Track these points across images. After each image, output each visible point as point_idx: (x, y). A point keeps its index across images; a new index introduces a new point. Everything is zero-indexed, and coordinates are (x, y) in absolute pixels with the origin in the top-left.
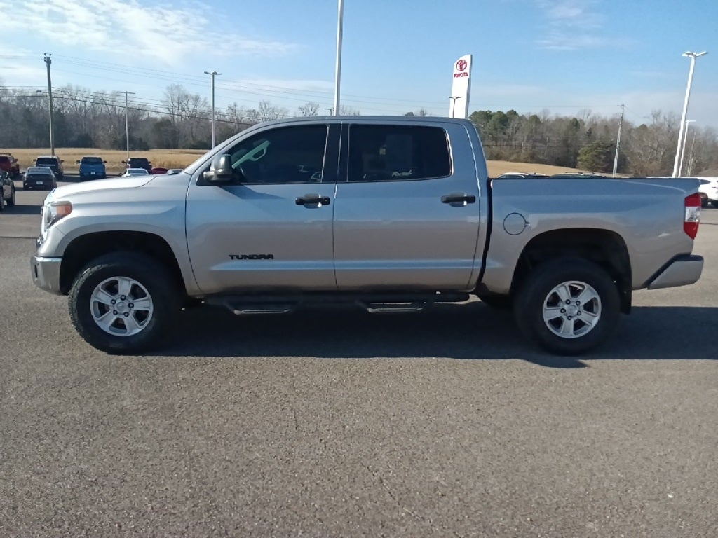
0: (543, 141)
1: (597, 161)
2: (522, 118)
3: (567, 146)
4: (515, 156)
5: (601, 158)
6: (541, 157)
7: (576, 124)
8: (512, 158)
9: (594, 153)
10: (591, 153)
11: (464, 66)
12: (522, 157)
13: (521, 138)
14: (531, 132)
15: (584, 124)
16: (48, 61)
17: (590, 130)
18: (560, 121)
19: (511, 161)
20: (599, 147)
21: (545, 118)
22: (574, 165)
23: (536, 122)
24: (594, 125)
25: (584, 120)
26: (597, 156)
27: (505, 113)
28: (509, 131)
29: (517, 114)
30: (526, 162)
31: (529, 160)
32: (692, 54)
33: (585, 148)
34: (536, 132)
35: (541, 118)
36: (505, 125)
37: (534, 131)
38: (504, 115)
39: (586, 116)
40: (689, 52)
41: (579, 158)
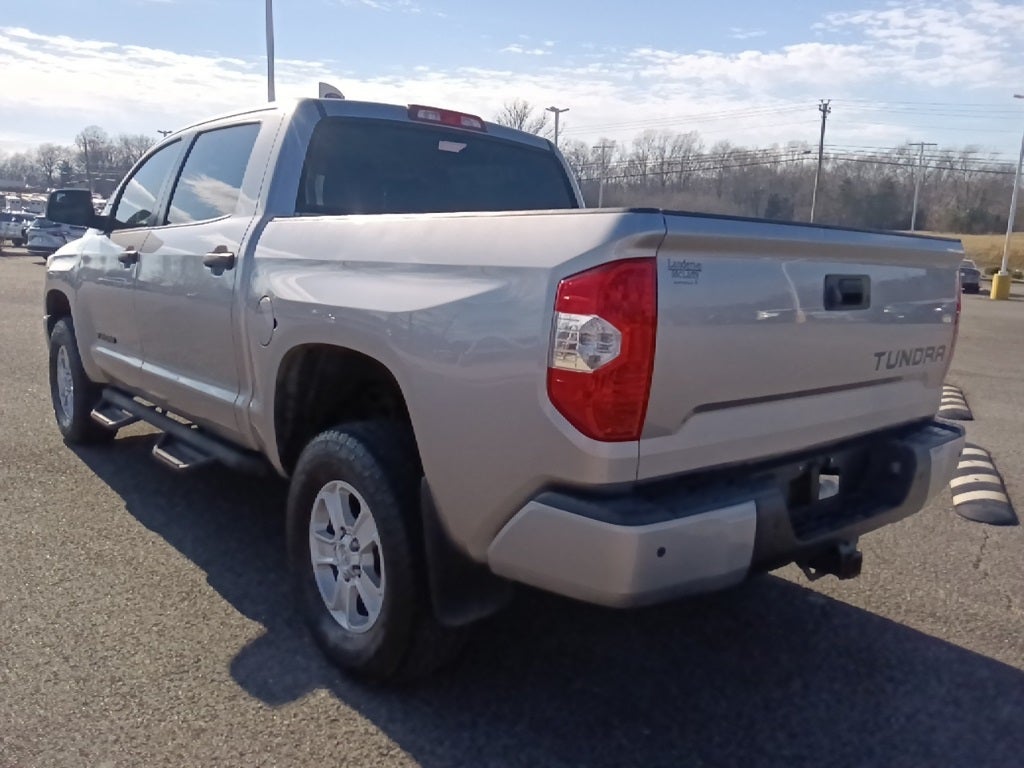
16: (825, 110)
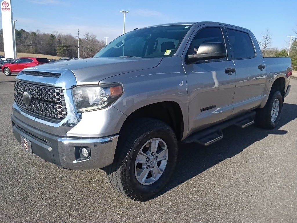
0: (39, 43)
1: (65, 53)
2: (28, 33)
3: (51, 46)
4: (27, 51)
5: (66, 52)
6: (40, 51)
7: (52, 37)
8: (26, 52)
9: (63, 50)
10: (62, 50)
11: (7, 5)
12: (31, 51)
13: (29, 42)
14: (34, 40)
15: (56, 37)
17: (59, 40)
18: (45, 35)
19: (26, 53)
20: (65, 47)
21: (38, 34)
22: (55, 55)
23: (35, 35)
24: (60, 38)
25: (55, 35)
26: (64, 51)
27: (19, 30)
28: (23, 39)
29: (25, 31)
30: (33, 53)
31: (34, 53)
32: (124, 11)
33: (59, 47)
34: (36, 40)
35: (37, 33)
36: (20, 36)
37: (35, 40)
38: (18, 31)
39: (56, 34)
40: (123, 11)
41: (57, 52)
